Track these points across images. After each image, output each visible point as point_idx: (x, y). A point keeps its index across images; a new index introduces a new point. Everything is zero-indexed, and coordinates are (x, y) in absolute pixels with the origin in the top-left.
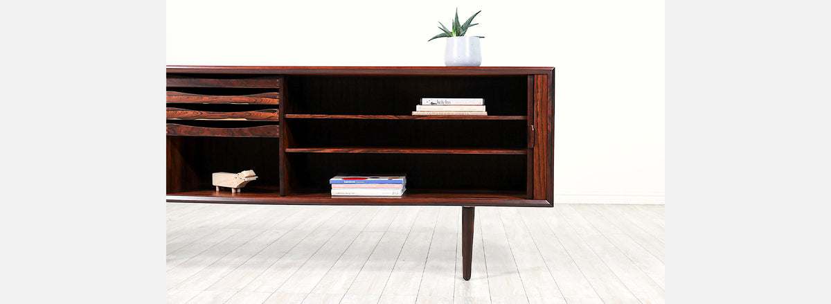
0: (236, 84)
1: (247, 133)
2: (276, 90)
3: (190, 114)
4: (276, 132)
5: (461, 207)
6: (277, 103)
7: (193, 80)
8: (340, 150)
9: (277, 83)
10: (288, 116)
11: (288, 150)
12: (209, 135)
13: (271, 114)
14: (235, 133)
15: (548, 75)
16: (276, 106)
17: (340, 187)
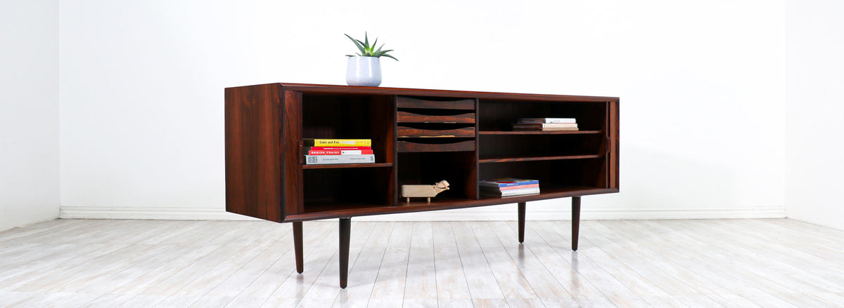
0: (447, 105)
1: (454, 147)
2: (474, 111)
3: (415, 132)
4: (473, 146)
6: (475, 122)
9: (473, 105)
10: (480, 133)
11: (482, 161)
12: (428, 151)
13: (470, 132)
14: (447, 148)
16: (473, 125)
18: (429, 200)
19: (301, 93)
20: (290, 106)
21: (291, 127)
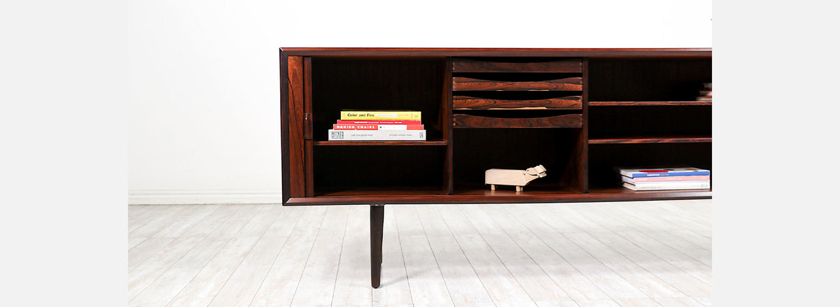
0: (534, 68)
1: (546, 123)
2: (580, 75)
3: (482, 102)
4: (579, 122)
6: (581, 90)
7: (485, 64)
8: (649, 140)
9: (580, 67)
10: (591, 103)
11: (592, 141)
12: (503, 127)
13: (574, 102)
14: (534, 123)
16: (579, 93)
18: (518, 189)
19: (310, 58)
20: (294, 74)
21: (296, 98)
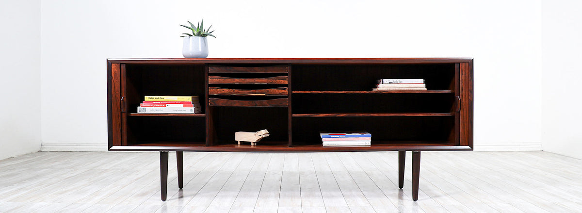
0: (258, 70)
1: (266, 104)
2: (287, 74)
3: (226, 91)
4: (287, 103)
5: (411, 152)
6: (287, 83)
7: (228, 68)
8: (330, 115)
9: (287, 70)
10: (294, 92)
11: (294, 115)
12: (239, 106)
13: (283, 91)
14: (258, 104)
15: (470, 63)
16: (286, 85)
17: (328, 140)
18: (252, 144)
19: (125, 65)
20: (115, 74)
21: (116, 88)
